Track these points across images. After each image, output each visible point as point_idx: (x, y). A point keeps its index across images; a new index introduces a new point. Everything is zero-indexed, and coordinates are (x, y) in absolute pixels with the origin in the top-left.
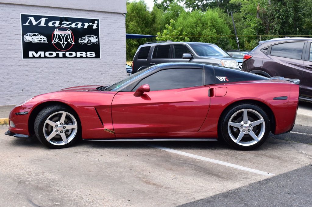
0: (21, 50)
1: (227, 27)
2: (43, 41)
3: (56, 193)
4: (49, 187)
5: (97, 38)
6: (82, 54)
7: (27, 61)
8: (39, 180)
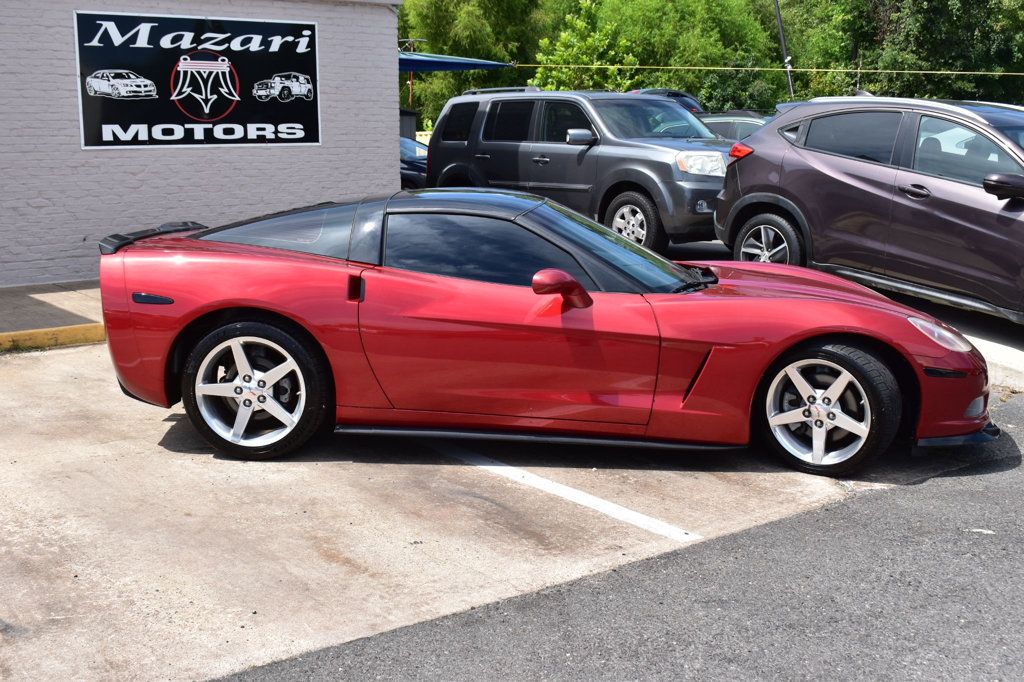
0: (78, 121)
1: (757, 25)
2: (143, 94)
3: (68, 584)
4: (58, 564)
5: (309, 83)
6: (264, 129)
7: (95, 154)
8: (38, 540)
